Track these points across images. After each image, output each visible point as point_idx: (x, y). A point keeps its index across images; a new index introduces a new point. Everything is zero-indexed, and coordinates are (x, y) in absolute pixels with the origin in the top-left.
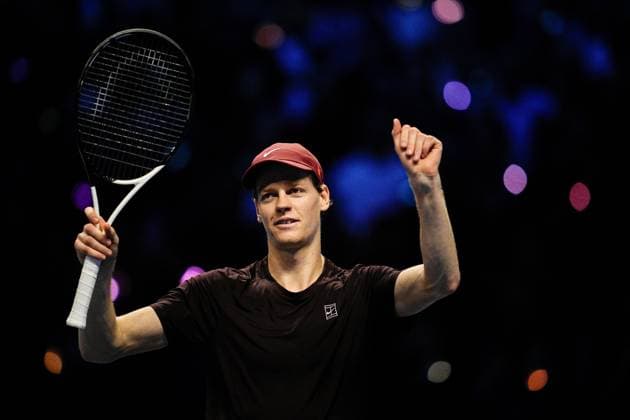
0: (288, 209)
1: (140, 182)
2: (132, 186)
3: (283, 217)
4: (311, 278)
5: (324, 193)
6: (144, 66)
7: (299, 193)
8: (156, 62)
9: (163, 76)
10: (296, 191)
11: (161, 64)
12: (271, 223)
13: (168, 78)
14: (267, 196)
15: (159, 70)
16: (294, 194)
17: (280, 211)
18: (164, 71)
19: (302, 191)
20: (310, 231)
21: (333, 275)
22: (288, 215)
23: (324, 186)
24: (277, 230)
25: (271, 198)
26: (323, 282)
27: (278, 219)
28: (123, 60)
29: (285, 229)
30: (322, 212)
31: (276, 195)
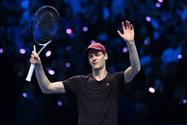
0: (96, 60)
1: (45, 45)
2: (44, 46)
3: (95, 62)
4: (103, 77)
5: (106, 55)
6: (49, 15)
7: (99, 56)
8: (51, 15)
9: (53, 18)
10: (98, 55)
11: (52, 15)
12: (92, 64)
13: (54, 19)
14: (91, 57)
15: (52, 17)
16: (97, 56)
17: (94, 61)
18: (53, 17)
19: (99, 55)
20: (102, 65)
21: (109, 76)
22: (96, 62)
23: (106, 53)
24: (93, 65)
25: (92, 57)
26: (106, 78)
27: (94, 63)
28: (44, 14)
29: (95, 65)
30: (106, 60)
31: (93, 57)
